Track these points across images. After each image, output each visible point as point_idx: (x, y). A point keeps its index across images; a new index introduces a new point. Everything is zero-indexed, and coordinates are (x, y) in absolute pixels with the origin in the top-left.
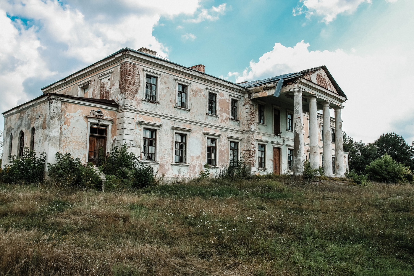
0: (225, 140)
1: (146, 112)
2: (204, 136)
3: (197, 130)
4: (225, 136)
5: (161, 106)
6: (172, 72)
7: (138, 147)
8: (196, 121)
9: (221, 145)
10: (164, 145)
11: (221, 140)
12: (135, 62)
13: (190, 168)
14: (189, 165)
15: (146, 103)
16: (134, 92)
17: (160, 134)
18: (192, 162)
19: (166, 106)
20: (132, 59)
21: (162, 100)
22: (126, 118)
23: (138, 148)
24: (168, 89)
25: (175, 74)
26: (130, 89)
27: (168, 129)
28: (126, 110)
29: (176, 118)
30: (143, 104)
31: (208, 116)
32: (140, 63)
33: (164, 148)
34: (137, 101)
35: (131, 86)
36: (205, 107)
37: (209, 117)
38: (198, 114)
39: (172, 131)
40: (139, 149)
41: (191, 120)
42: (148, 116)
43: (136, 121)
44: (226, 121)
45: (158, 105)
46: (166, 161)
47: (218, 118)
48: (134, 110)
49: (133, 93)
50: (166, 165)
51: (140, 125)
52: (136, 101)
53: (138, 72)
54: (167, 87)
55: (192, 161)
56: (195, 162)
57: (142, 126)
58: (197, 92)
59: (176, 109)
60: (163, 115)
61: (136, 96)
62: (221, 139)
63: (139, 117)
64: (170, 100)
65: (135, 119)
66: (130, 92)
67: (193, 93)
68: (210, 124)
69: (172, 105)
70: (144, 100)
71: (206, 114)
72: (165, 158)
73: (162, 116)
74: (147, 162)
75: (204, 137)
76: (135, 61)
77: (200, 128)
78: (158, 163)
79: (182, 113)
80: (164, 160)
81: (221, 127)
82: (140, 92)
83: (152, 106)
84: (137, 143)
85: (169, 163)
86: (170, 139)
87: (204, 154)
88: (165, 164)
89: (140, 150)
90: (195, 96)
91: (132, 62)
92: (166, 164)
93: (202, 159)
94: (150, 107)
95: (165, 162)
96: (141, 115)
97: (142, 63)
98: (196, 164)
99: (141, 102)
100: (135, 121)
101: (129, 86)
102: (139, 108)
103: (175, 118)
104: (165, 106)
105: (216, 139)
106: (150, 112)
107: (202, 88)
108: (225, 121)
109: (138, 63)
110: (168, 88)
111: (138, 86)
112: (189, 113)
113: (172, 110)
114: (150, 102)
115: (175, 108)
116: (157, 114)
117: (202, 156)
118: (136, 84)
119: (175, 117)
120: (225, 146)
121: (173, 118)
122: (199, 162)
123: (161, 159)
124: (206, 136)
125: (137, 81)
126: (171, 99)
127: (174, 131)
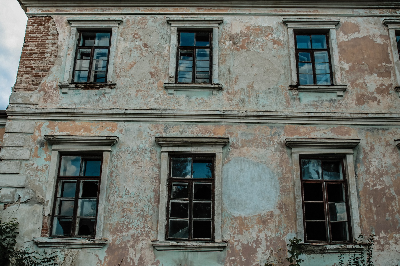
0: (387, 155)
1: (67, 113)
2: (288, 151)
3: (256, 139)
4: (383, 143)
5: (118, 91)
6: (157, 8)
7: (39, 203)
8: (248, 113)
9: (368, 172)
10: (127, 193)
11: (365, 158)
12: (49, 11)
13: (230, 255)
14: (224, 248)
15: (71, 92)
16: (41, 73)
17: (115, 163)
18: (238, 237)
19: (137, 89)
20: (39, 8)
21: (123, 76)
22: (7, 135)
23: (39, 205)
24: (143, 49)
25: (169, 11)
26: (29, 69)
27: (141, 146)
28: (13, 117)
29: (169, 115)
30: (61, 95)
31: (296, 93)
32: (63, 11)
33: (127, 201)
34: (46, 92)
35: (32, 62)
36: (283, 71)
37: (302, 95)
38: (254, 93)
39: (157, 150)
40: (39, 208)
41: (227, 113)
42: (76, 122)
43: (39, 138)
44: (379, 97)
45: (108, 90)
46: (133, 236)
47: (340, 93)
48: (35, 114)
49: (37, 75)
50: (131, 250)
51: (49, 147)
52: (42, 92)
53: (56, 30)
54: (141, 43)
55: (240, 233)
56: (254, 235)
57: (55, 147)
58: (248, 39)
59: (171, 91)
60: (123, 111)
61: (43, 82)
62: (366, 154)
63: (48, 127)
64: (151, 73)
65: (37, 133)
66: (27, 76)
67: (235, 43)
68: (307, 115)
69: (156, 84)
70: (66, 87)
71: (287, 88)
72: (128, 229)
73: (119, 114)
74: (58, 243)
75: (286, 156)
76: (49, 9)
77: (269, 130)
78: (103, 244)
79: (193, 99)
80: (124, 234)
81: (360, 115)
82: (57, 70)
83: (89, 97)
84: (35, 192)
85: (144, 244)
86: (151, 171)
87: (291, 208)
88: (129, 245)
89: (42, 210)
90: (242, 47)
91: (40, 12)
92: (133, 246)
93: (284, 225)
94: (85, 99)
95: (130, 239)
96: (55, 123)
97: (68, 9)
98: (258, 242)
99: (59, 92)
100: (34, 140)
101: (26, 64)
102: (49, 107)
103: (165, 115)
104: (133, 91)
105: (344, 156)
106: (80, 111)
107: (266, 25)
108: (375, 99)
109: (57, 10)
110: (146, 45)
111: (52, 60)
112: (221, 95)
113: (157, 96)
114: (86, 88)
115: (166, 88)
116: (104, 111)
117: (283, 216)
118: (47, 55)
119: (164, 112)
120: (387, 173)
121: (161, 115)
122: (272, 234)
123: (116, 230)
124: (294, 150)
125: (50, 48)
126: (153, 70)
127: (164, 149)
